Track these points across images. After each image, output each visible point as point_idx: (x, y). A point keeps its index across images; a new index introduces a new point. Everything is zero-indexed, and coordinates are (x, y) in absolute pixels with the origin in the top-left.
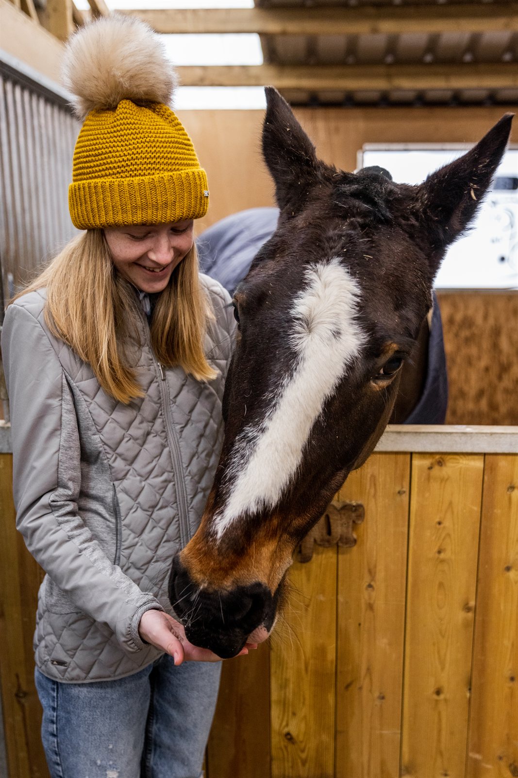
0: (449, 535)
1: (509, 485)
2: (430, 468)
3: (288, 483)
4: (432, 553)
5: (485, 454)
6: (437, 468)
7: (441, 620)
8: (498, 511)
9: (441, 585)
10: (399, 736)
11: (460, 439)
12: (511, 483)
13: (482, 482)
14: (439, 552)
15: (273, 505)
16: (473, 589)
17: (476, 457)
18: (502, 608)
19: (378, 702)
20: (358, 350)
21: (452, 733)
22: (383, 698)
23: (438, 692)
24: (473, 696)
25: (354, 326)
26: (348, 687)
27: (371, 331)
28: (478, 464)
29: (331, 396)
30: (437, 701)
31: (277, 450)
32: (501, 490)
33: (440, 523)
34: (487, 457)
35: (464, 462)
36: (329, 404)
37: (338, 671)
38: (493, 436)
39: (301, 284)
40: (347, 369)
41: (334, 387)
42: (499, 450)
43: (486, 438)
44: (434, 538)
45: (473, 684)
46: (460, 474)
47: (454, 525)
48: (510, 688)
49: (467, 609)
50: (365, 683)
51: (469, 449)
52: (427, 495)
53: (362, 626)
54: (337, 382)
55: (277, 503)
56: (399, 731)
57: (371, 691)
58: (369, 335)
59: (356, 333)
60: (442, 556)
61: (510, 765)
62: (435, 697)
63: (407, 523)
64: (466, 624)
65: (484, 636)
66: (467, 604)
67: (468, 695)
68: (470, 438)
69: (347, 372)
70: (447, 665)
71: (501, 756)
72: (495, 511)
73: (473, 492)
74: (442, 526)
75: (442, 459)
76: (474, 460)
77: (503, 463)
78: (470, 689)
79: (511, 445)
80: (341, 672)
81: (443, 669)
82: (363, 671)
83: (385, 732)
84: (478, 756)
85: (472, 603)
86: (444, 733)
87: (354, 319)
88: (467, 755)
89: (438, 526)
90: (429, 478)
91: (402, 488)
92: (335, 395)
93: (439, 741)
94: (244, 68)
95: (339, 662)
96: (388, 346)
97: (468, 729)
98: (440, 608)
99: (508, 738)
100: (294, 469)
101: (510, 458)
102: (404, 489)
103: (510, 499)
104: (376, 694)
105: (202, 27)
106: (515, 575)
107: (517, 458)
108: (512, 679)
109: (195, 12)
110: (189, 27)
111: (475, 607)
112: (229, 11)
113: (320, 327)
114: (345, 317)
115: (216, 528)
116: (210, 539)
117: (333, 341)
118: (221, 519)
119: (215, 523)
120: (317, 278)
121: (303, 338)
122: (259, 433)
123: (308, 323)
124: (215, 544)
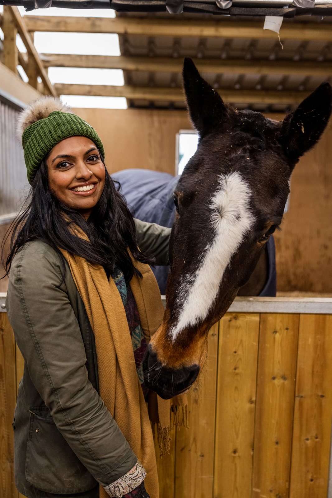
0: (240, 359)
1: (273, 330)
2: (230, 321)
3: (212, 305)
4: (231, 370)
5: (260, 313)
6: (234, 321)
7: (236, 408)
8: (268, 345)
9: (236, 388)
10: (212, 479)
11: (247, 305)
12: (275, 329)
13: (258, 329)
14: (235, 369)
15: (204, 318)
16: (254, 390)
17: (255, 315)
18: (271, 401)
19: (200, 459)
20: (250, 227)
21: (243, 476)
22: (203, 456)
23: (235, 452)
24: (254, 453)
25: (248, 212)
26: (182, 449)
27: (258, 215)
28: (256, 318)
29: (235, 253)
30: (234, 457)
32: (269, 333)
33: (235, 352)
34: (262, 315)
35: (249, 318)
36: (233, 258)
37: (177, 441)
38: (265, 303)
39: (215, 187)
40: (244, 238)
41: (237, 249)
42: (268, 311)
43: (261, 304)
44: (232, 361)
45: (255, 446)
46: (247, 324)
47: (243, 353)
48: (276, 448)
49: (251, 402)
50: (193, 447)
51: (251, 310)
52: (228, 336)
53: (191, 413)
54: (238, 245)
56: (213, 476)
57: (196, 452)
58: (257, 218)
59: (249, 217)
60: (237, 371)
61: (277, 495)
62: (233, 455)
63: (217, 352)
64: (250, 411)
65: (261, 417)
66: (251, 399)
67: (252, 453)
68: (252, 304)
69: (244, 240)
70: (240, 436)
71: (271, 489)
72: (266, 345)
73: (254, 335)
74: (236, 354)
75: (237, 315)
76: (254, 316)
77: (270, 318)
78: (253, 450)
79: (275, 308)
80: (178, 441)
81: (237, 438)
82: (191, 440)
83: (204, 477)
84: (258, 490)
85: (254, 399)
86: (238, 476)
87: (247, 208)
88: (252, 490)
89: (234, 354)
90: (229, 327)
91: (214, 332)
92: (237, 253)
93: (235, 481)
94: (113, 87)
95: (177, 434)
96: (268, 224)
97: (252, 474)
98: (236, 401)
99: (275, 479)
100: (215, 296)
101: (274, 315)
102: (215, 333)
103: (274, 338)
104: (199, 454)
105: (90, 65)
106: (278, 382)
107: (278, 315)
108: (277, 443)
109: (87, 56)
110: (84, 64)
111: (256, 401)
112: (106, 57)
113: (228, 214)
114: (242, 208)
115: (172, 334)
116: (169, 339)
117: (236, 222)
118: (175, 329)
119: (172, 331)
120: (225, 184)
121: (217, 221)
122: (194, 278)
123: (221, 212)
124: (171, 343)
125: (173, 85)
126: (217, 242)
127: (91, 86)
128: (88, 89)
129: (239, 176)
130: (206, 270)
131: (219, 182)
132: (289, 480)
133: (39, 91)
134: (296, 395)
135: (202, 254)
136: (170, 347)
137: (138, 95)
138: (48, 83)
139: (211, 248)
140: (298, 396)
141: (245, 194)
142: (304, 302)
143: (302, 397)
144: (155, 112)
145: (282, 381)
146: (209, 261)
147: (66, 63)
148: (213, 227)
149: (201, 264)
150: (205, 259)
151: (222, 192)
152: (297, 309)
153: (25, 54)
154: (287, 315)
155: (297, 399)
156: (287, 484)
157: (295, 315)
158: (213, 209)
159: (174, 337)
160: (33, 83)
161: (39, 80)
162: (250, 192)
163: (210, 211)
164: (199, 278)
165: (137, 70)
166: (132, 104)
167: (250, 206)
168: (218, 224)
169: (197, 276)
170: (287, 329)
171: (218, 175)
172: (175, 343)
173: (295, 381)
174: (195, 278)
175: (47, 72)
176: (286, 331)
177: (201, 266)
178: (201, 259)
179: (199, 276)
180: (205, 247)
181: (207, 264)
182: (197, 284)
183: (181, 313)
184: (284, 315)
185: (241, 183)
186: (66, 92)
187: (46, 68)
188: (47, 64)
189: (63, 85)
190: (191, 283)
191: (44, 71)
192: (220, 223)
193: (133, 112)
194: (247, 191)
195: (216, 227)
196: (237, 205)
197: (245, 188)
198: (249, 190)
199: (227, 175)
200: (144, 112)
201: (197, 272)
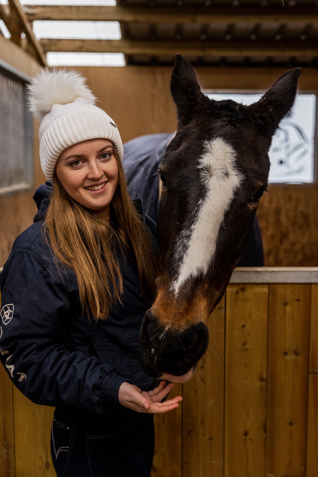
0: (249, 334)
1: (284, 302)
2: (237, 293)
3: (211, 261)
4: (240, 345)
5: (269, 284)
6: (241, 292)
7: (246, 387)
8: (278, 318)
9: (245, 365)
10: (222, 464)
11: (254, 275)
13: (268, 301)
14: (244, 344)
15: (205, 273)
16: (265, 367)
17: (264, 286)
18: (283, 378)
19: (208, 442)
20: (240, 184)
21: (255, 461)
22: (212, 439)
23: (246, 434)
24: (267, 436)
25: (235, 170)
26: (190, 432)
28: (265, 290)
29: (227, 211)
30: (245, 440)
31: (202, 240)
32: (279, 305)
33: (244, 326)
34: (271, 286)
35: (257, 289)
36: (227, 215)
38: (274, 273)
39: (201, 151)
40: (235, 194)
41: (229, 205)
42: (277, 281)
43: (269, 274)
44: (240, 336)
45: (267, 427)
46: (255, 296)
47: (252, 327)
48: (290, 430)
49: (262, 380)
50: (201, 430)
51: (259, 280)
52: (236, 309)
53: (198, 393)
54: (230, 201)
55: (207, 272)
56: (222, 461)
57: (204, 435)
59: (237, 174)
60: (246, 347)
62: (244, 437)
63: (224, 327)
64: (261, 390)
65: (273, 397)
66: (261, 376)
67: (264, 435)
68: (260, 274)
69: (235, 196)
70: (251, 416)
71: (286, 474)
72: (276, 318)
73: (263, 307)
74: (245, 328)
75: (244, 287)
77: (280, 289)
78: (265, 432)
79: (284, 278)
80: (185, 423)
81: (248, 418)
82: (199, 422)
83: (213, 462)
84: (272, 476)
85: (265, 376)
86: (250, 461)
87: (234, 167)
88: (265, 475)
89: (243, 328)
90: (236, 299)
92: (229, 210)
93: (247, 466)
94: (109, 41)
95: (184, 416)
97: (265, 457)
98: (245, 379)
99: (290, 463)
100: (213, 252)
101: (284, 286)
102: (222, 306)
103: (285, 311)
104: (207, 437)
105: (82, 17)
106: (290, 358)
107: (288, 286)
108: (291, 424)
109: (78, 7)
110: (74, 17)
111: (267, 378)
112: (99, 7)
113: (216, 171)
114: (229, 167)
115: (173, 288)
116: (171, 295)
117: (225, 178)
118: (176, 282)
119: (173, 286)
120: (210, 147)
121: (207, 179)
122: (190, 233)
123: (209, 170)
124: (175, 298)
125: (178, 37)
126: (210, 197)
127: (82, 41)
128: (79, 44)
129: (222, 140)
130: (201, 223)
131: (204, 146)
132: (305, 463)
133: (23, 49)
134: (310, 371)
135: (196, 208)
136: (174, 303)
137: (138, 50)
138: (33, 39)
139: (204, 202)
140: (312, 373)
141: (231, 155)
142: (315, 271)
143: (316, 373)
144: (158, 69)
145: (294, 357)
146: (204, 215)
147: (54, 16)
148: (204, 184)
149: (196, 219)
150: (199, 213)
151: (208, 154)
152: (308, 279)
153: (7, 6)
154: (298, 286)
155: (311, 377)
156: (303, 468)
157: (306, 286)
158: (202, 168)
159: (177, 291)
160: (15, 39)
161: (23, 36)
162: (235, 152)
163: (199, 170)
164: (196, 232)
165: (136, 22)
166: (130, 60)
167: (237, 165)
168: (209, 181)
169: (193, 230)
170: (298, 300)
171: (203, 141)
172: (178, 297)
173: (309, 357)
174: (192, 232)
175: (32, 26)
176: (297, 303)
177: (196, 221)
178: (195, 214)
179: (195, 230)
180: (198, 202)
181: (202, 217)
182: (194, 237)
183: (181, 266)
184: (294, 286)
185: (225, 145)
186: (54, 48)
187: (31, 21)
188: (32, 18)
189: (50, 40)
190: (188, 237)
191: (28, 26)
192: (210, 180)
193: (132, 69)
194: (232, 152)
195: (207, 184)
196: (224, 163)
197: (230, 149)
198: (233, 151)
199: (211, 140)
200: (145, 69)
201: (193, 226)
